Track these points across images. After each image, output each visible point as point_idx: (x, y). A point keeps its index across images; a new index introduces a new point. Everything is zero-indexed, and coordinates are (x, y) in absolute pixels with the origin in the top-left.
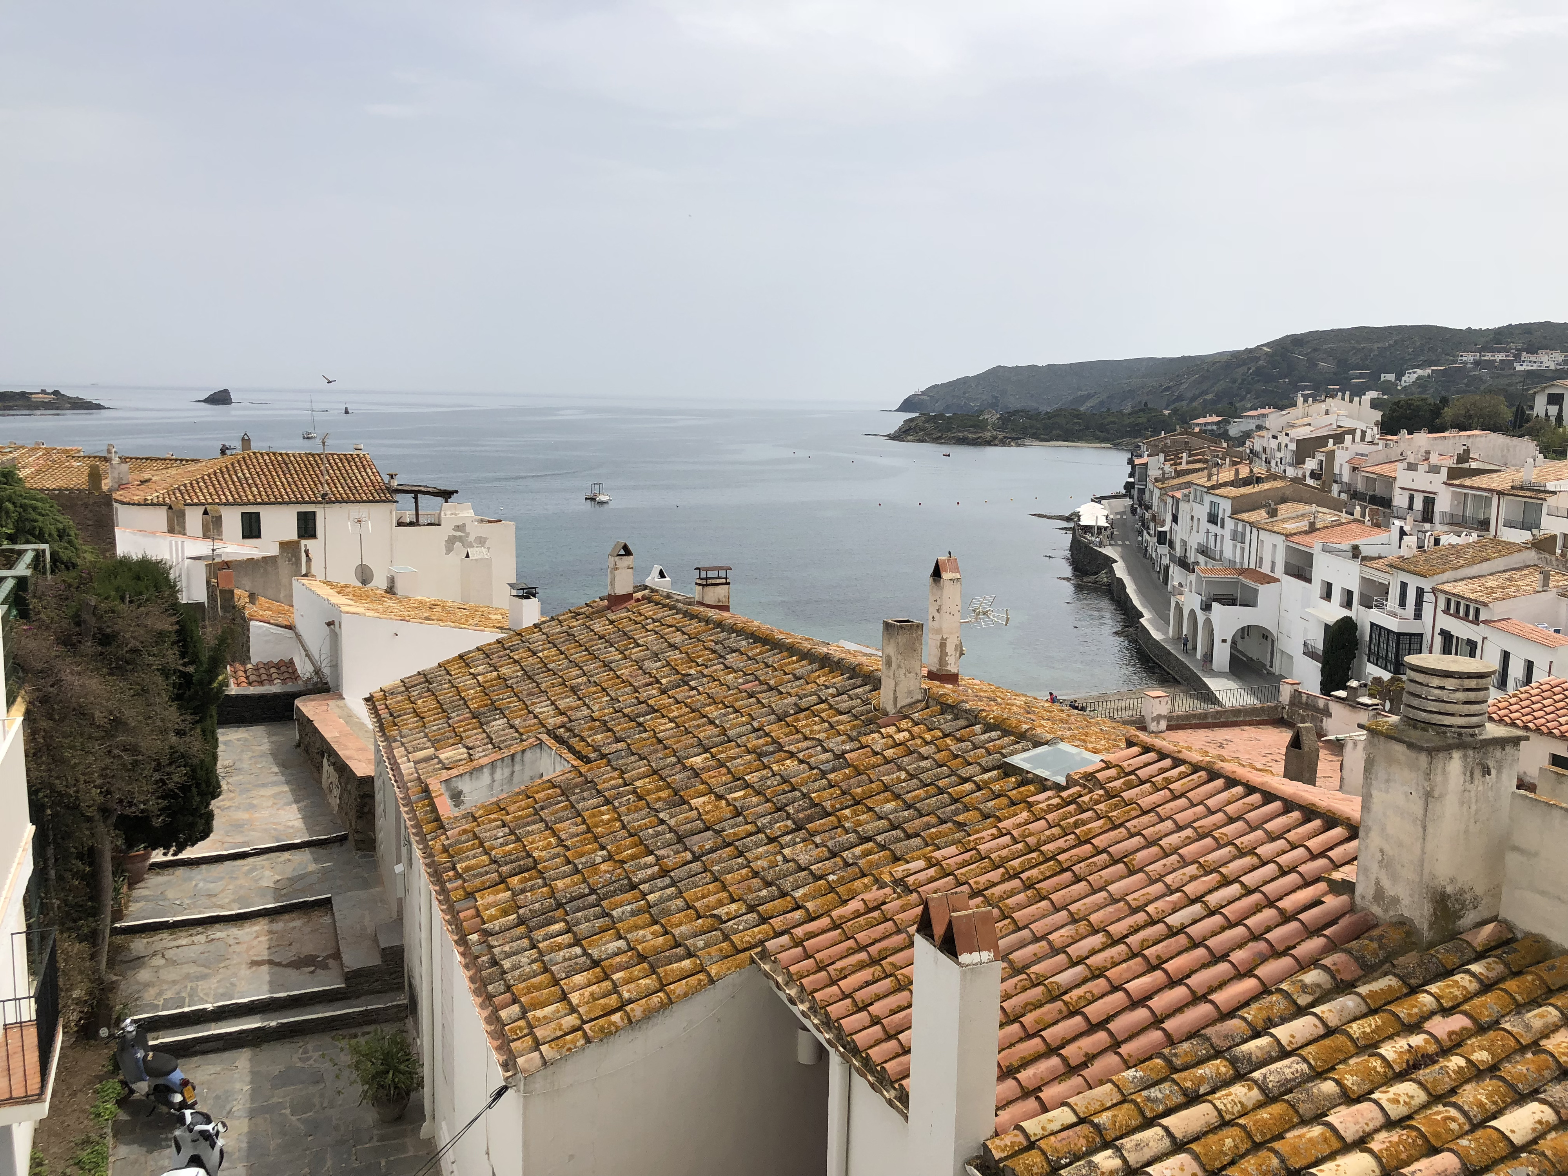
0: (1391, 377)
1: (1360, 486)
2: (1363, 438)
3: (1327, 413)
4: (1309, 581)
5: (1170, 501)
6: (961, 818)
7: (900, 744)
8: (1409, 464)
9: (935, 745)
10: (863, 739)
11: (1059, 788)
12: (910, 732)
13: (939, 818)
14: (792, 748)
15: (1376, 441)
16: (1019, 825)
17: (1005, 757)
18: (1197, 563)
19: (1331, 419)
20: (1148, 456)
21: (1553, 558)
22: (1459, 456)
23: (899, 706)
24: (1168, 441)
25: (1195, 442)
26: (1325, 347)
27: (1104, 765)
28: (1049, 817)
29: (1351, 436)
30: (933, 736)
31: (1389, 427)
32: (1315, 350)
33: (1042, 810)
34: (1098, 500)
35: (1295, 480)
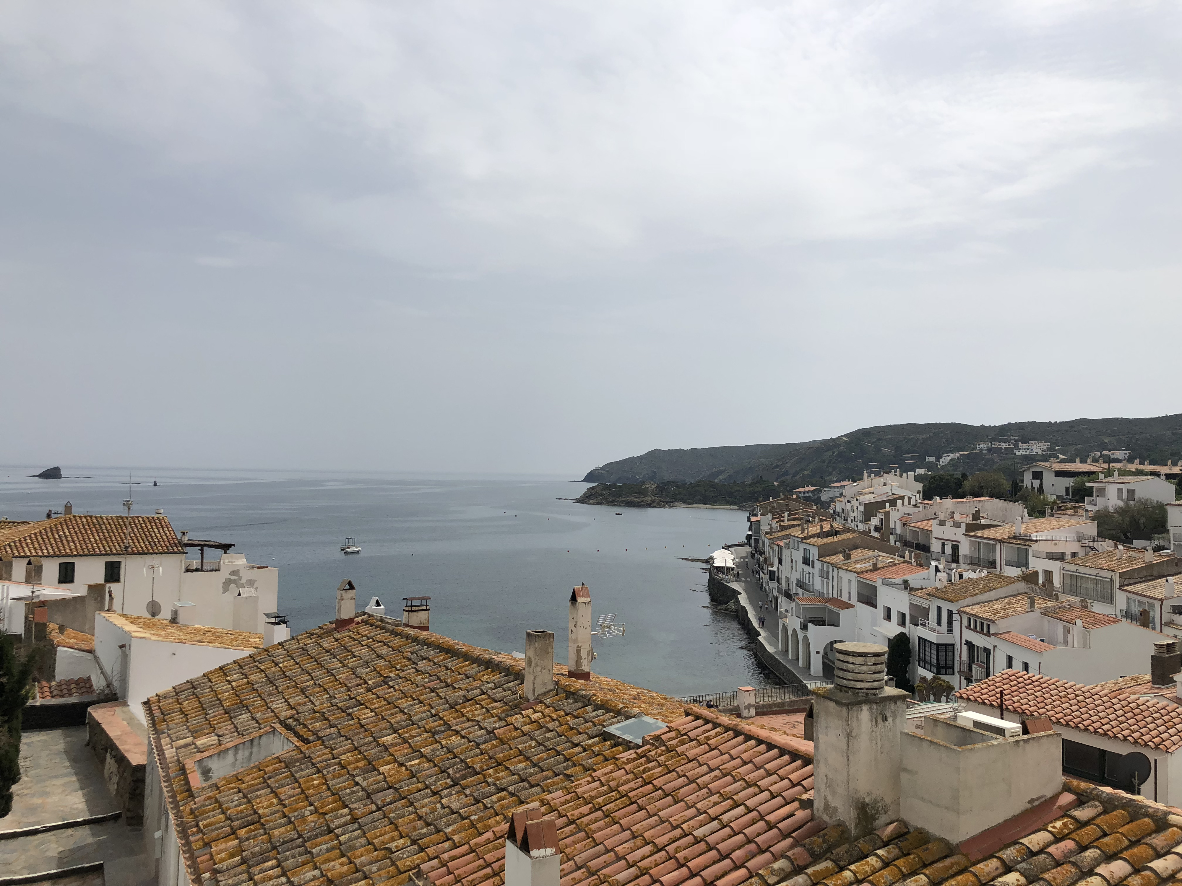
0: (933, 459)
1: (909, 537)
2: (909, 503)
3: (885, 484)
4: (875, 606)
5: (776, 548)
6: (569, 772)
7: (534, 722)
8: (940, 521)
9: (559, 721)
10: (509, 719)
11: (638, 747)
12: (542, 713)
13: (555, 772)
14: (458, 728)
15: (919, 505)
16: (607, 774)
17: (605, 727)
18: (797, 594)
19: (887, 489)
20: (761, 515)
21: (1037, 588)
22: (973, 515)
23: (536, 695)
24: (775, 505)
25: (793, 505)
26: (886, 437)
27: (668, 730)
28: (627, 767)
29: (901, 501)
30: (558, 715)
31: (928, 495)
32: (879, 439)
33: (623, 762)
34: (727, 547)
35: (863, 533)
